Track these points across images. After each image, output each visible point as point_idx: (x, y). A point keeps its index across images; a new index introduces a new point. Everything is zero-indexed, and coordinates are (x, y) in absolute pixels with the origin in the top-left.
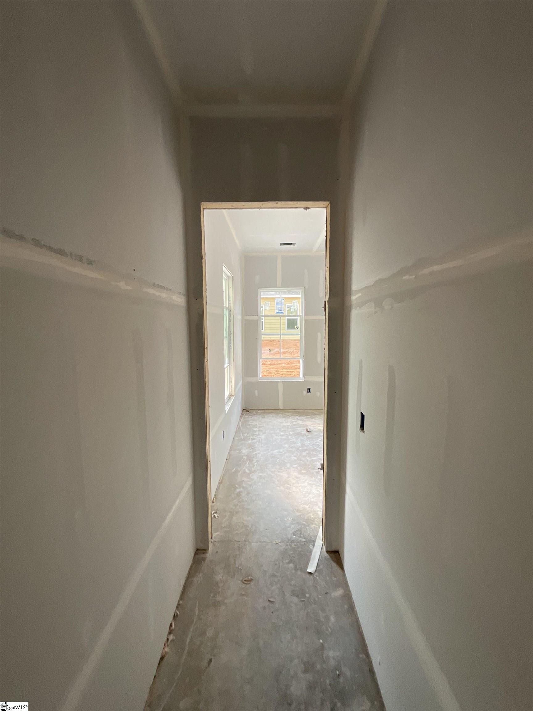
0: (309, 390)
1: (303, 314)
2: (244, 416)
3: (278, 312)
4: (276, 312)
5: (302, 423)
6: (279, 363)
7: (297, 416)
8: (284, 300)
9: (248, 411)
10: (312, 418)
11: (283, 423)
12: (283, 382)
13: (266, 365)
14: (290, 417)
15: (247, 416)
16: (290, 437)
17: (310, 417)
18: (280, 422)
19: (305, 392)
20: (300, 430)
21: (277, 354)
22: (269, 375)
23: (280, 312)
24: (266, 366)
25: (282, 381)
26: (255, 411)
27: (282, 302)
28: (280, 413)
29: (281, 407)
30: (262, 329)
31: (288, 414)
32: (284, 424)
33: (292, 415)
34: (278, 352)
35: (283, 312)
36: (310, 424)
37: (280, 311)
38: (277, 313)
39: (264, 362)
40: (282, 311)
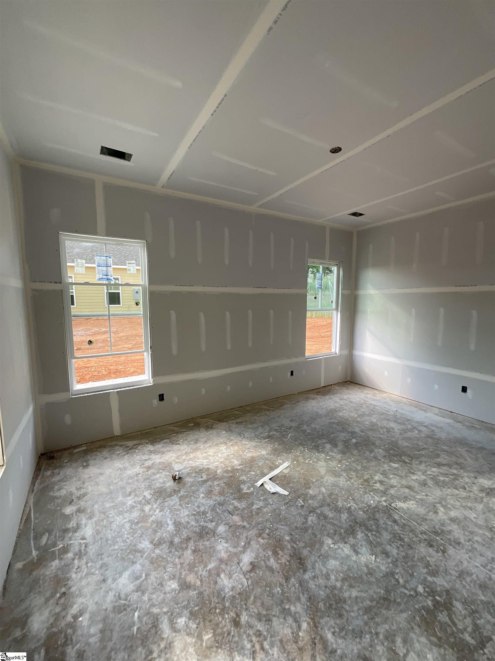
0: (161, 397)
1: (145, 282)
2: (41, 473)
3: (102, 278)
4: (97, 279)
5: (160, 458)
6: (100, 347)
7: (147, 444)
8: (111, 259)
9: (52, 458)
10: (173, 444)
11: (125, 469)
12: (118, 392)
13: (83, 349)
14: (137, 451)
15: (49, 473)
16: (147, 508)
17: (168, 440)
18: (120, 469)
19: (156, 401)
20: (161, 480)
21: (96, 335)
22: (88, 365)
23: (104, 278)
24: (82, 351)
25: (116, 390)
26: (66, 452)
27: (108, 261)
28: (116, 445)
29: (117, 431)
30: (73, 304)
31: (130, 443)
32: (129, 472)
33: (139, 444)
34: (97, 332)
35: (111, 278)
36: (173, 458)
37: (106, 277)
38: (99, 279)
39: (79, 347)
40: (109, 277)
